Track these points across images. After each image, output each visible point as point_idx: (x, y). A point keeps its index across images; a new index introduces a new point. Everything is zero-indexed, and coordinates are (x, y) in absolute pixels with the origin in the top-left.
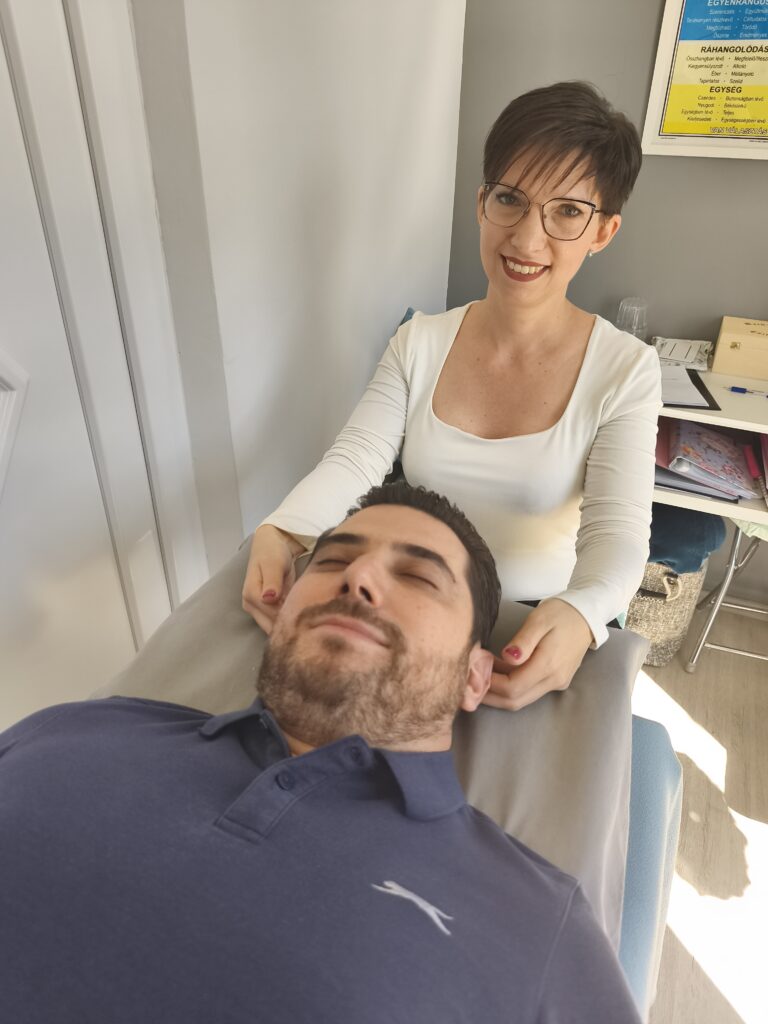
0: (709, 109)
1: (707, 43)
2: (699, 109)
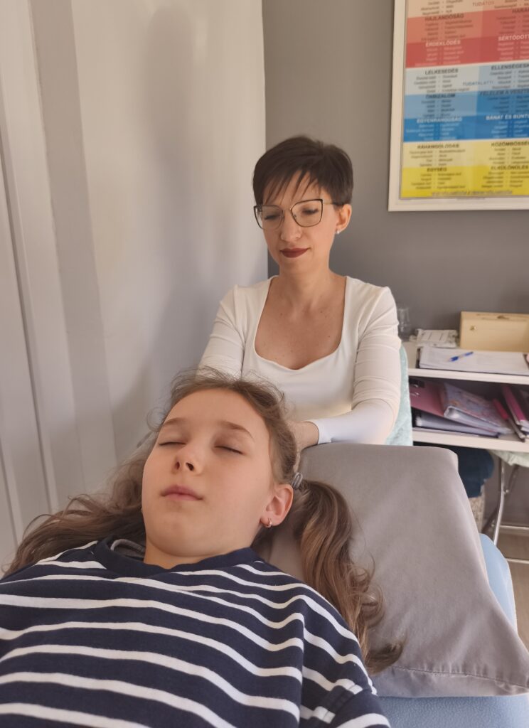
0: (429, 181)
1: (421, 143)
2: (422, 182)
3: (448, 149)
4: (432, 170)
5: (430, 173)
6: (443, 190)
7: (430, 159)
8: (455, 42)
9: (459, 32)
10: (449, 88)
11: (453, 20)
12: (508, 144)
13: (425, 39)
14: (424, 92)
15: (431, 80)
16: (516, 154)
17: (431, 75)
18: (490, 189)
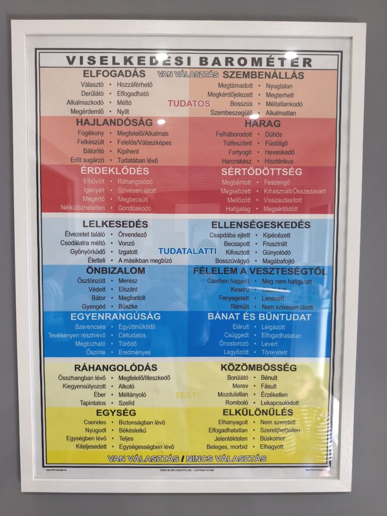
0: (101, 435)
1: (81, 361)
2: (88, 435)
3: (137, 374)
4: (106, 413)
5: (102, 418)
6: (132, 452)
7: (101, 391)
8: (138, 171)
9: (145, 152)
10: (133, 257)
11: (132, 128)
12: (251, 368)
13: (79, 159)
14: (82, 260)
15: (96, 239)
16: (267, 387)
17: (95, 230)
18: (223, 451)
